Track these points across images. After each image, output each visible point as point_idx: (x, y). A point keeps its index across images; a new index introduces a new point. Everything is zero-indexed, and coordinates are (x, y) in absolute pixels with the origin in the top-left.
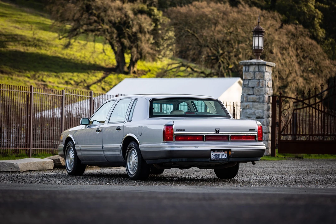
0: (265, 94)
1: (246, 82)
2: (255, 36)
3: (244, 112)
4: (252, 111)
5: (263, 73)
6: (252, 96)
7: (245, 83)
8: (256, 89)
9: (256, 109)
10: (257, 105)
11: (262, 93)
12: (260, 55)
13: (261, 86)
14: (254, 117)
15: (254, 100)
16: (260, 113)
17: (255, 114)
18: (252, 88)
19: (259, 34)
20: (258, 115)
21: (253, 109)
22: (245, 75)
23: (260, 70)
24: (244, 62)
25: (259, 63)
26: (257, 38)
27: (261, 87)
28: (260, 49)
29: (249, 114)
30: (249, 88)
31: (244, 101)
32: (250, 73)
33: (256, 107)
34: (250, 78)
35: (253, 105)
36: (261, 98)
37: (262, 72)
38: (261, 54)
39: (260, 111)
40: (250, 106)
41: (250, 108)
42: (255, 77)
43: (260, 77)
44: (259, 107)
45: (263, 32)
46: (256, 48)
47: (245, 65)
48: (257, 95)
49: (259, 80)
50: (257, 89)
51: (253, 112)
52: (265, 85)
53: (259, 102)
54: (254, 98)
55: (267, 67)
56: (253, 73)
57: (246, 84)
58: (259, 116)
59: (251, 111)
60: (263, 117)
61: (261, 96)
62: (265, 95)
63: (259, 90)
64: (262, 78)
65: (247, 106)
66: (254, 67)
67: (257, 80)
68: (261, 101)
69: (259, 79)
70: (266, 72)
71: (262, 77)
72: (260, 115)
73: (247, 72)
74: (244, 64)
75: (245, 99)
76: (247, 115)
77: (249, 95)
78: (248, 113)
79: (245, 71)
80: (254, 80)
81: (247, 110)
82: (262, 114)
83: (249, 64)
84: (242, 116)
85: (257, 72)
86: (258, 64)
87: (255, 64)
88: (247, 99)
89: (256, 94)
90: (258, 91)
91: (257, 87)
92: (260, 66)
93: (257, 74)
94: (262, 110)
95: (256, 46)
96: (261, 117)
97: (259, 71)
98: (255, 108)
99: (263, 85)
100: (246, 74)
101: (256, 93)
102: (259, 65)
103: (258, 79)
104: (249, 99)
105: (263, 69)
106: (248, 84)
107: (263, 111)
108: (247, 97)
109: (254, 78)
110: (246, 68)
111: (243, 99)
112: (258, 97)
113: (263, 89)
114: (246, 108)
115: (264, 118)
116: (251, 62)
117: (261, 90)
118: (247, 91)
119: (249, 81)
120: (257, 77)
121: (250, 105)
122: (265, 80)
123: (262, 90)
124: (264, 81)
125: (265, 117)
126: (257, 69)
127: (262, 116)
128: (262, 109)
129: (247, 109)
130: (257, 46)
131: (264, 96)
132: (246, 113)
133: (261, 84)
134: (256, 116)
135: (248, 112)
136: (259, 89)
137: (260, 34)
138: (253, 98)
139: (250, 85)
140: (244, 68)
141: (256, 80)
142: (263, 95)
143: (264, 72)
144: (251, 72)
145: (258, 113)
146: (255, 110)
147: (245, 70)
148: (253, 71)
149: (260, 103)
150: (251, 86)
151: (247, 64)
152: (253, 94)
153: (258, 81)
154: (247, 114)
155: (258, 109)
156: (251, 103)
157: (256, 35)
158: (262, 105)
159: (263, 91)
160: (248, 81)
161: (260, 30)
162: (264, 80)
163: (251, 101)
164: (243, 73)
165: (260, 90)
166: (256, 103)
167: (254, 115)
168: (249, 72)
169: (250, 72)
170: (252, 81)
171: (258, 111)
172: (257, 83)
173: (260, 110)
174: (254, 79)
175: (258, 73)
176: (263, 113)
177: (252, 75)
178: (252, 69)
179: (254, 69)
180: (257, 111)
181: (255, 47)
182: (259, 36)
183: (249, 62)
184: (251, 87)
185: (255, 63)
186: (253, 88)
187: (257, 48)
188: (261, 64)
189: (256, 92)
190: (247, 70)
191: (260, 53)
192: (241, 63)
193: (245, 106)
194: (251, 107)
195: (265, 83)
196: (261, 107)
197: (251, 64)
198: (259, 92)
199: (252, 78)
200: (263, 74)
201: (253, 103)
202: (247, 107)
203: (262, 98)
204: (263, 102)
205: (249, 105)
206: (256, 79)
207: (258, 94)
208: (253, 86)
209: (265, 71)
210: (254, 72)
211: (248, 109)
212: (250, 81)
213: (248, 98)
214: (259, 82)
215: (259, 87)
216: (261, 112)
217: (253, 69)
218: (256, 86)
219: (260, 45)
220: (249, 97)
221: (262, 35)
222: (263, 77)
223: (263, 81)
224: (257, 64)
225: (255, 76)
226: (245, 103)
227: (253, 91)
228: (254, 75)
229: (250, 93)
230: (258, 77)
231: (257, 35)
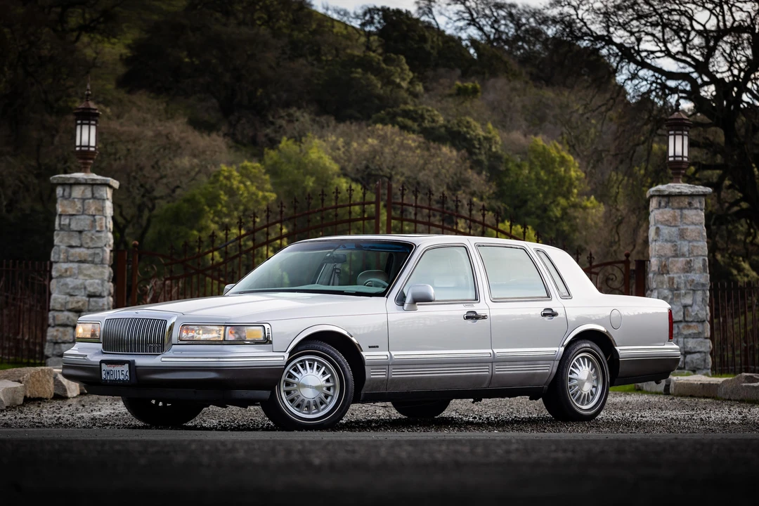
0: (105, 245)
1: (65, 219)
2: (82, 124)
3: (61, 284)
4: (79, 282)
5: (101, 201)
6: (77, 250)
7: (62, 223)
8: (86, 235)
9: (86, 278)
10: (90, 269)
11: (100, 245)
12: (90, 164)
13: (98, 229)
14: (83, 294)
15: (83, 259)
16: (96, 286)
17: (85, 288)
18: (77, 233)
19: (90, 120)
20: (91, 289)
21: (81, 277)
22: (63, 206)
23: (97, 195)
24: (61, 177)
25: (93, 180)
26: (85, 128)
27: (98, 231)
28: (92, 152)
29: (72, 288)
30: (71, 233)
31: (61, 260)
32: (74, 202)
33: (88, 273)
34: (74, 213)
35: (79, 268)
36: (98, 254)
37: (99, 199)
38: (91, 161)
39: (97, 281)
40: (74, 270)
41: (75, 274)
42: (84, 210)
43: (96, 209)
44: (94, 274)
45: (97, 115)
46: (83, 148)
47: (63, 184)
48: (88, 248)
49: (94, 216)
50: (89, 234)
51: (81, 284)
52: (106, 227)
53: (92, 262)
54: (83, 255)
55: (108, 189)
56: (81, 201)
57: (64, 225)
58: (94, 293)
59: (75, 280)
60: (103, 294)
61: (98, 251)
62: (105, 248)
63: (93, 237)
64: (101, 213)
65: (66, 270)
66: (82, 188)
67: (89, 215)
68: (97, 260)
69: (94, 213)
70: (108, 199)
71: (99, 211)
72: (96, 290)
73: (66, 199)
74: (60, 181)
75: (62, 256)
76: (68, 291)
77: (71, 247)
78: (70, 286)
79: (63, 196)
80: (82, 217)
81: (68, 280)
82: (100, 288)
83: (72, 181)
84: (57, 292)
85: (90, 199)
86: (91, 182)
87: (85, 183)
88: (68, 257)
89: (86, 246)
90: (92, 239)
91: (89, 231)
92: (95, 187)
93: (89, 203)
94: (99, 279)
95: (83, 144)
96: (98, 294)
97: (93, 197)
98: (85, 275)
99: (101, 227)
100: (65, 202)
101: (87, 243)
102: (93, 184)
103: (91, 213)
104: (73, 255)
105: (102, 193)
106: (69, 225)
107: (103, 281)
108: (67, 252)
109: (81, 210)
110: (64, 190)
111: (59, 255)
112: (91, 251)
113: (103, 235)
114: (64, 275)
115: (104, 297)
116: (76, 179)
117: (99, 238)
118: (66, 239)
119: (71, 217)
120: (89, 209)
121: (74, 268)
122: (106, 217)
123: (101, 237)
124: (104, 219)
125: (105, 294)
126: (89, 194)
127: (99, 292)
128: (100, 277)
129: (67, 277)
130: (87, 144)
131: (104, 251)
132: (66, 284)
133: (97, 224)
134: (87, 293)
135: (70, 283)
136: (93, 235)
137: (93, 120)
138: (80, 254)
139: (73, 226)
140: (59, 191)
141: (87, 217)
142: (101, 248)
143: (104, 200)
144: (76, 200)
145: (91, 285)
146: (86, 280)
147: (63, 193)
148: (80, 197)
149: (96, 264)
150: (75, 229)
151: (67, 182)
152: (81, 246)
153: (91, 218)
154: (68, 288)
155: (90, 277)
156: (75, 265)
157: (84, 122)
158: (101, 269)
159: (103, 239)
160: (68, 217)
161: (92, 111)
162: (103, 215)
163: (76, 260)
164: (59, 201)
165: (96, 237)
166: (86, 265)
167: (83, 290)
168: (70, 199)
169: (74, 198)
170: (77, 217)
171: (91, 281)
172: (88, 222)
173: (96, 279)
174: (83, 214)
175: (91, 201)
176: (103, 286)
177: (79, 205)
178: (77, 192)
179: (83, 192)
180: (89, 282)
181: (81, 146)
182: (89, 125)
183: (71, 178)
184: (76, 231)
185: (86, 180)
186: (80, 232)
187: (86, 149)
188: (98, 182)
189: (88, 241)
190: (66, 194)
191: (91, 159)
192: (55, 179)
193: (63, 271)
194: (76, 272)
195: (106, 223)
196: (98, 274)
197: (78, 183)
198: (93, 242)
199: (78, 211)
200: (101, 203)
201: (82, 265)
202: (68, 273)
203: (101, 254)
204: (102, 262)
205: (71, 268)
206: (86, 214)
207: (91, 245)
208: (81, 229)
209: (105, 198)
210: (83, 200)
211: (70, 276)
212: (73, 218)
213: (70, 253)
214: (94, 221)
215: (93, 232)
216: (98, 284)
217: (81, 192)
218: (86, 229)
219: (93, 143)
220: (72, 251)
221: (96, 121)
222: (101, 210)
223: (101, 219)
224: (89, 182)
225: (86, 207)
226: (62, 264)
227: (80, 239)
228: (83, 206)
229: (74, 244)
230: (92, 210)
231: (87, 122)
